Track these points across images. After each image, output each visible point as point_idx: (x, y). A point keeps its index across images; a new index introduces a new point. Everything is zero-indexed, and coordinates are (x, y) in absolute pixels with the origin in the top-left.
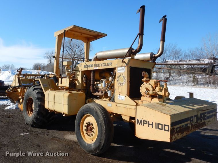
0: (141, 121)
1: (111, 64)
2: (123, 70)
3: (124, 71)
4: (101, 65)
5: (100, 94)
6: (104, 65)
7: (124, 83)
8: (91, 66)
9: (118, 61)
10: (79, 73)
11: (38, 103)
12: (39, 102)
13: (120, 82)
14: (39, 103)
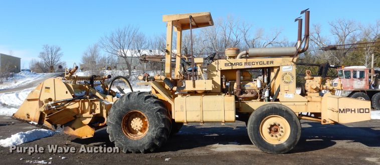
0: (344, 110)
1: (272, 62)
2: (289, 68)
3: (291, 69)
4: (257, 63)
5: (249, 95)
6: (261, 63)
7: (292, 81)
8: (240, 64)
9: (283, 60)
10: (215, 73)
11: (161, 117)
12: (162, 115)
13: (287, 81)
14: (164, 116)
